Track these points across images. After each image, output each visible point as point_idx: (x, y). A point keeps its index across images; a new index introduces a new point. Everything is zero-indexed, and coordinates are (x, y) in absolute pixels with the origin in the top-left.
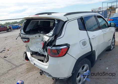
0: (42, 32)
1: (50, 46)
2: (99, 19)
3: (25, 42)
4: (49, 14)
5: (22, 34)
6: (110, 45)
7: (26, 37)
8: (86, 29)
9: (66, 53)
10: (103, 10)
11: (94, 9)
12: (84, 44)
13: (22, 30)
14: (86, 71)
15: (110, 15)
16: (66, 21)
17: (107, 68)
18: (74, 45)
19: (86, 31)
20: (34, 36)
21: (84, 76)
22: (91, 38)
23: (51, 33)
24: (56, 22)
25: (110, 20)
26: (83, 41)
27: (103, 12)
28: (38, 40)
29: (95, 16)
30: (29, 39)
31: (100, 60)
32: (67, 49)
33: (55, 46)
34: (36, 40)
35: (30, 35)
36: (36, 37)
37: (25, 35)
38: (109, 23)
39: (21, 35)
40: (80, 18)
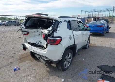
0: (41, 28)
1: (50, 37)
2: (80, 23)
3: (25, 35)
4: (46, 15)
5: (23, 27)
6: (86, 44)
7: (26, 31)
8: (71, 29)
9: (60, 43)
10: (82, 17)
11: (74, 16)
12: (70, 38)
13: (23, 25)
14: (70, 59)
15: (87, 22)
16: (60, 22)
17: (84, 60)
18: (65, 38)
19: (72, 30)
20: (33, 30)
21: (68, 62)
22: (74, 35)
23: (50, 29)
24: (54, 21)
25: (87, 26)
26: (70, 36)
27: (82, 19)
28: (36, 34)
29: (77, 21)
30: (28, 32)
31: (79, 55)
32: (60, 40)
33: (53, 37)
34: (34, 33)
35: (30, 29)
36: (35, 31)
37: (26, 29)
38: (86, 28)
39: (22, 29)
40: (68, 21)
